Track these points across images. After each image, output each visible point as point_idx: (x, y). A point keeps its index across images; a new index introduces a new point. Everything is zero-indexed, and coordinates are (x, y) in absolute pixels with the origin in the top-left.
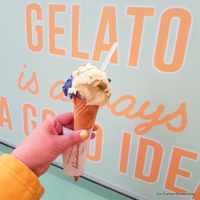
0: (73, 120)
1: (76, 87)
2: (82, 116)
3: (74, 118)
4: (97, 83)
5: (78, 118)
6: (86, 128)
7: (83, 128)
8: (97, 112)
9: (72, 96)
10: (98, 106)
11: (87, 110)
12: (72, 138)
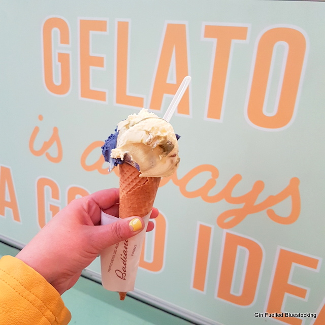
0: (117, 200)
1: (124, 147)
2: (134, 194)
3: (120, 198)
4: (159, 142)
5: (127, 198)
6: (139, 214)
7: (135, 214)
8: (157, 188)
9: (118, 161)
10: (160, 178)
11: (141, 185)
12: (117, 229)
